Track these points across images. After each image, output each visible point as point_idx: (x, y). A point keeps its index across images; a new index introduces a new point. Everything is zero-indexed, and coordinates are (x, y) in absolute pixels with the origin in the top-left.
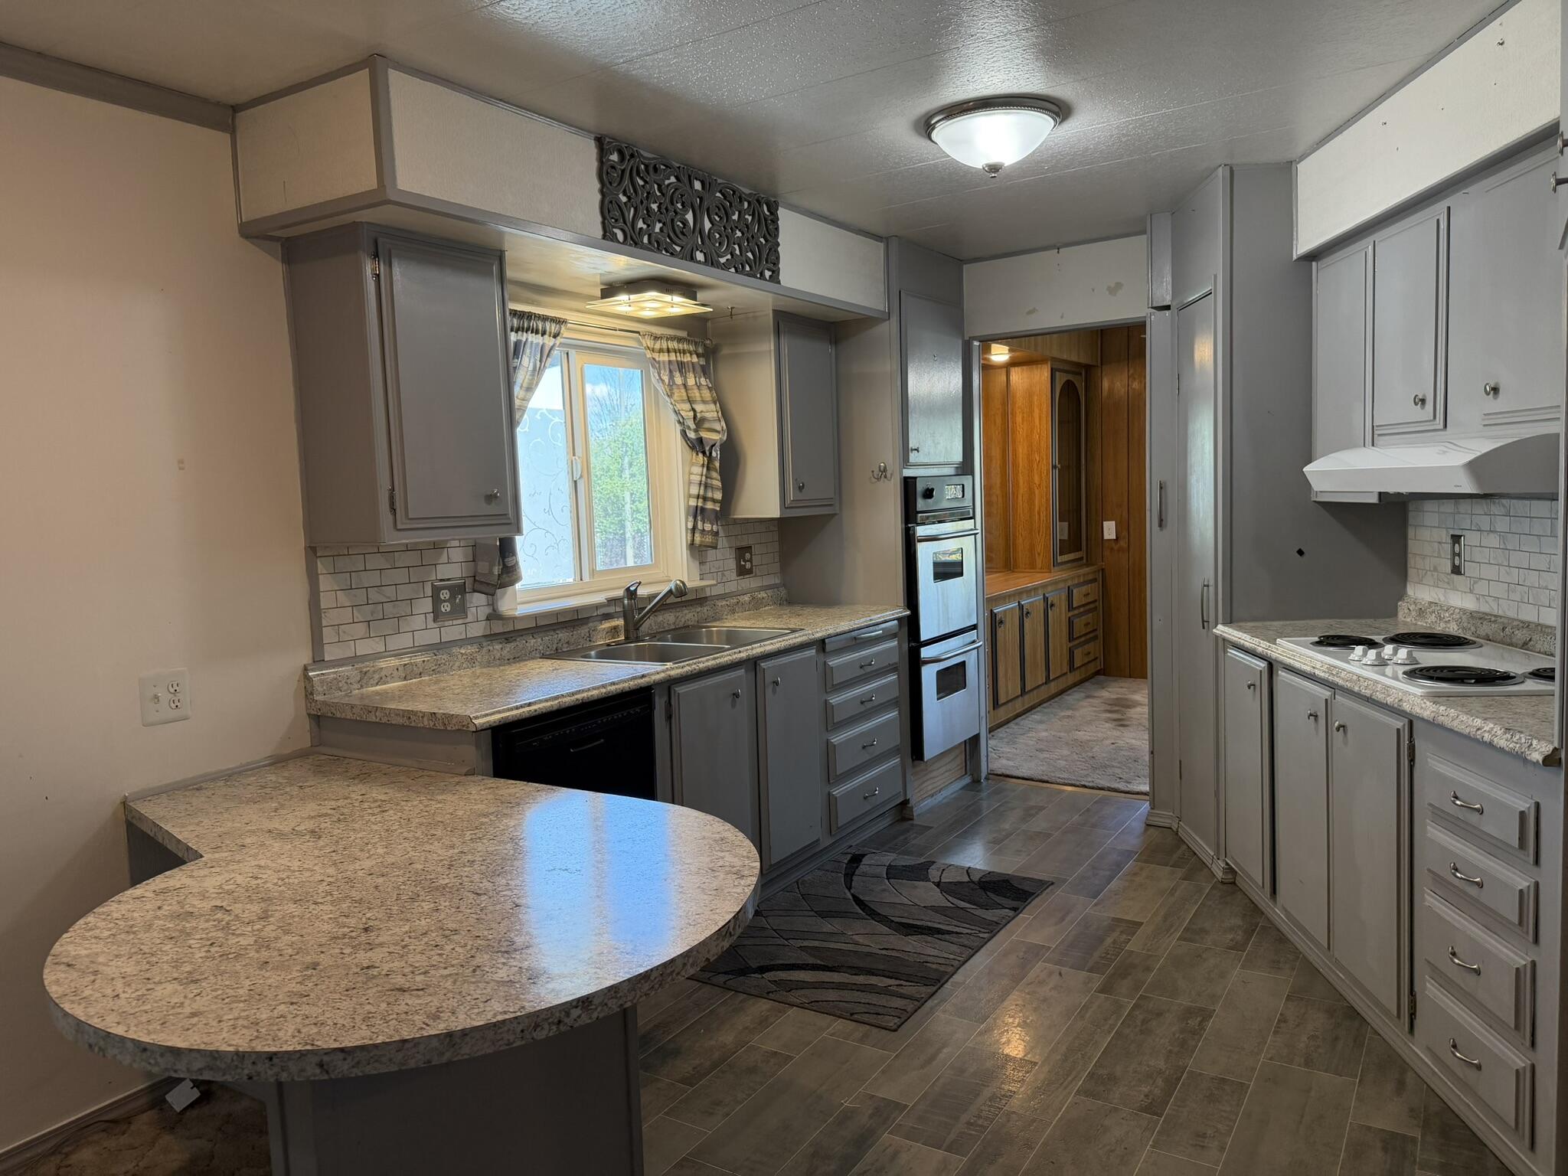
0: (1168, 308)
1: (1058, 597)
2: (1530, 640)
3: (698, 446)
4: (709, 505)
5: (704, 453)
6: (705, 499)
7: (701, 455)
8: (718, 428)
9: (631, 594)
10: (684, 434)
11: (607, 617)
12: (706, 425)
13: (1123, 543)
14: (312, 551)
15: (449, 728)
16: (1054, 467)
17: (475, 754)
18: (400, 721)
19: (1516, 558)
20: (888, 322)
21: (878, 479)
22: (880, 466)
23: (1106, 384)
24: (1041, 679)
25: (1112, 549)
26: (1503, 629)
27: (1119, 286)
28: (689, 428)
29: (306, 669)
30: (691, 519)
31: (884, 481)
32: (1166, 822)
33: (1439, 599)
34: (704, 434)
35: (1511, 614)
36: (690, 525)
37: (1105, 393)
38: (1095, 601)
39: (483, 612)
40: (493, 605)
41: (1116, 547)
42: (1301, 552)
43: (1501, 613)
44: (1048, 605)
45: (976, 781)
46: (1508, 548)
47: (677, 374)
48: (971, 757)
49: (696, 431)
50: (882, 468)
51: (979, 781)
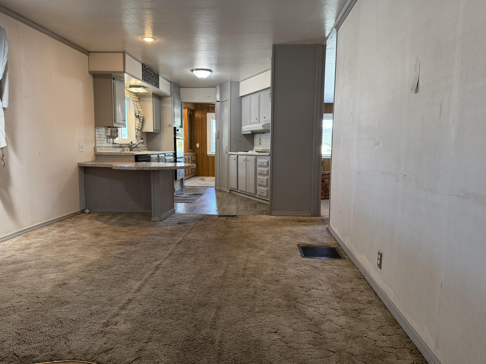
0: (219, 101)
1: (190, 157)
3: (138, 117)
4: (139, 128)
5: (139, 118)
6: (139, 127)
7: (138, 118)
8: (142, 114)
9: (131, 142)
10: (135, 114)
11: (126, 147)
12: (140, 113)
13: (200, 148)
14: (95, 127)
15: (129, 155)
16: (188, 131)
17: (133, 159)
18: (118, 154)
20: (171, 97)
21: (169, 127)
23: (197, 115)
24: (188, 174)
25: (198, 149)
26: (265, 150)
27: (209, 96)
28: (137, 113)
29: (94, 147)
30: (136, 131)
32: (218, 189)
33: (258, 149)
34: (139, 115)
36: (136, 132)
37: (197, 117)
38: (195, 160)
39: (112, 142)
40: (113, 141)
41: (199, 149)
42: (240, 142)
44: (189, 159)
45: (182, 187)
47: (136, 103)
48: (182, 182)
49: (138, 114)
50: (169, 125)
51: (183, 187)
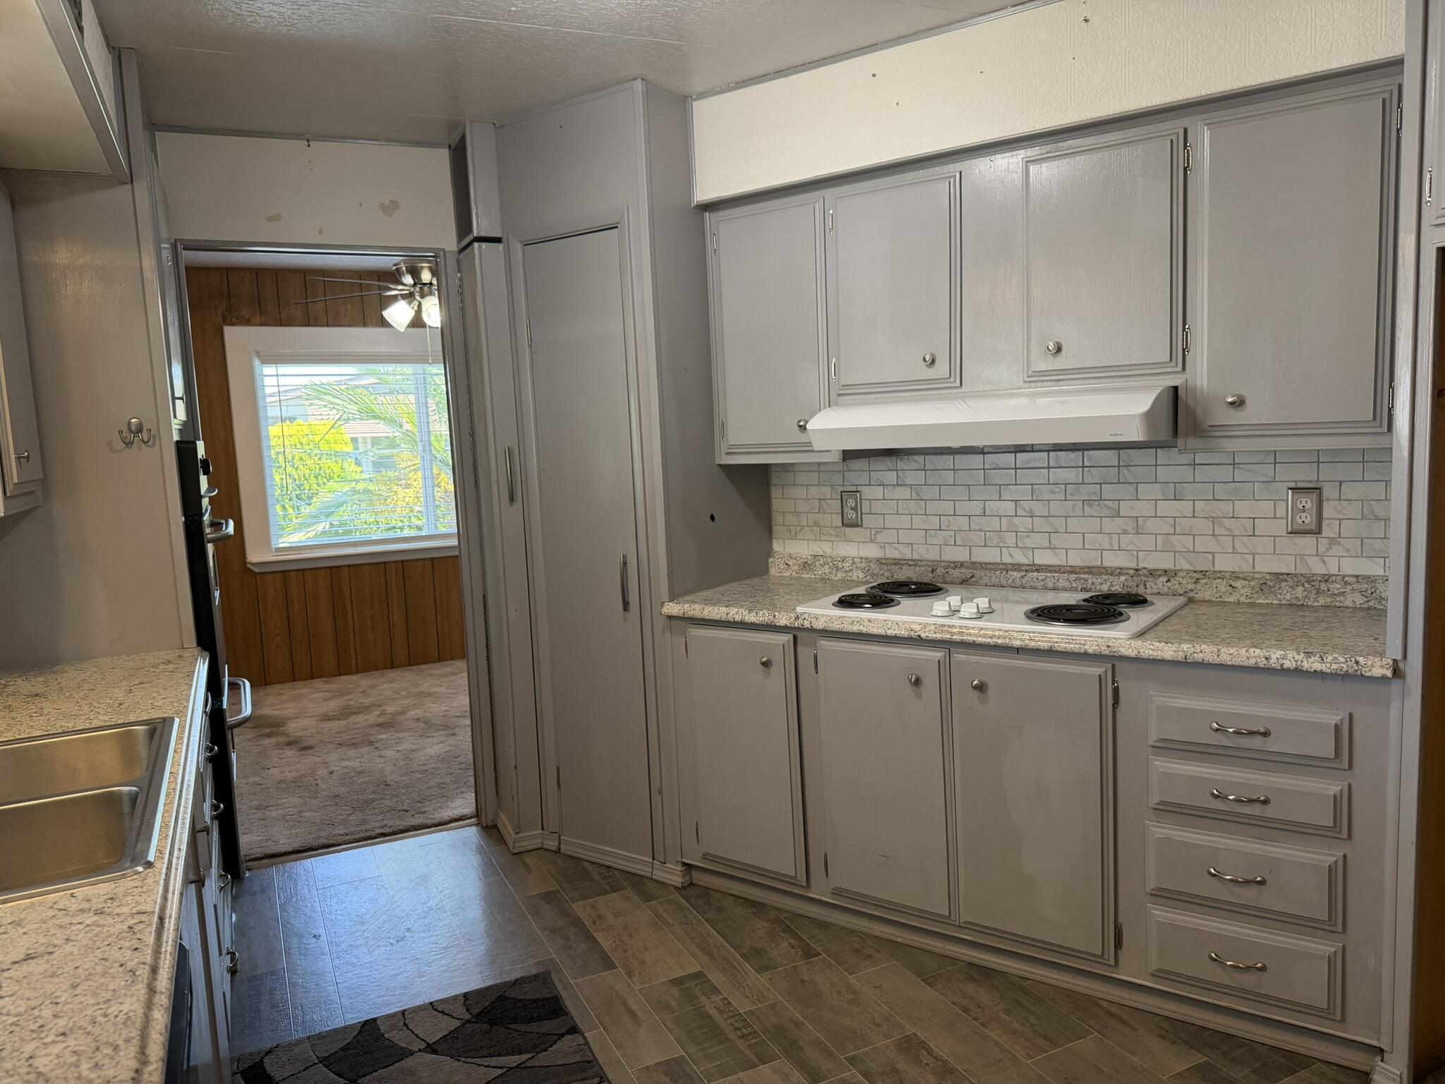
2: (972, 577)
19: (932, 507)
21: (129, 444)
22: (129, 423)
26: (933, 571)
27: (394, 205)
31: (140, 449)
33: (824, 552)
35: (931, 556)
42: (712, 518)
43: (916, 556)
46: (923, 498)
50: (133, 428)
